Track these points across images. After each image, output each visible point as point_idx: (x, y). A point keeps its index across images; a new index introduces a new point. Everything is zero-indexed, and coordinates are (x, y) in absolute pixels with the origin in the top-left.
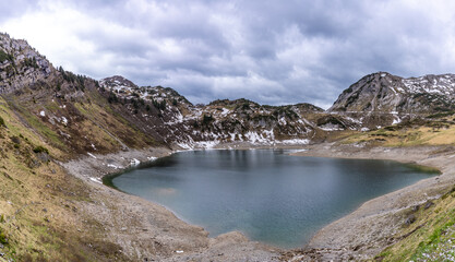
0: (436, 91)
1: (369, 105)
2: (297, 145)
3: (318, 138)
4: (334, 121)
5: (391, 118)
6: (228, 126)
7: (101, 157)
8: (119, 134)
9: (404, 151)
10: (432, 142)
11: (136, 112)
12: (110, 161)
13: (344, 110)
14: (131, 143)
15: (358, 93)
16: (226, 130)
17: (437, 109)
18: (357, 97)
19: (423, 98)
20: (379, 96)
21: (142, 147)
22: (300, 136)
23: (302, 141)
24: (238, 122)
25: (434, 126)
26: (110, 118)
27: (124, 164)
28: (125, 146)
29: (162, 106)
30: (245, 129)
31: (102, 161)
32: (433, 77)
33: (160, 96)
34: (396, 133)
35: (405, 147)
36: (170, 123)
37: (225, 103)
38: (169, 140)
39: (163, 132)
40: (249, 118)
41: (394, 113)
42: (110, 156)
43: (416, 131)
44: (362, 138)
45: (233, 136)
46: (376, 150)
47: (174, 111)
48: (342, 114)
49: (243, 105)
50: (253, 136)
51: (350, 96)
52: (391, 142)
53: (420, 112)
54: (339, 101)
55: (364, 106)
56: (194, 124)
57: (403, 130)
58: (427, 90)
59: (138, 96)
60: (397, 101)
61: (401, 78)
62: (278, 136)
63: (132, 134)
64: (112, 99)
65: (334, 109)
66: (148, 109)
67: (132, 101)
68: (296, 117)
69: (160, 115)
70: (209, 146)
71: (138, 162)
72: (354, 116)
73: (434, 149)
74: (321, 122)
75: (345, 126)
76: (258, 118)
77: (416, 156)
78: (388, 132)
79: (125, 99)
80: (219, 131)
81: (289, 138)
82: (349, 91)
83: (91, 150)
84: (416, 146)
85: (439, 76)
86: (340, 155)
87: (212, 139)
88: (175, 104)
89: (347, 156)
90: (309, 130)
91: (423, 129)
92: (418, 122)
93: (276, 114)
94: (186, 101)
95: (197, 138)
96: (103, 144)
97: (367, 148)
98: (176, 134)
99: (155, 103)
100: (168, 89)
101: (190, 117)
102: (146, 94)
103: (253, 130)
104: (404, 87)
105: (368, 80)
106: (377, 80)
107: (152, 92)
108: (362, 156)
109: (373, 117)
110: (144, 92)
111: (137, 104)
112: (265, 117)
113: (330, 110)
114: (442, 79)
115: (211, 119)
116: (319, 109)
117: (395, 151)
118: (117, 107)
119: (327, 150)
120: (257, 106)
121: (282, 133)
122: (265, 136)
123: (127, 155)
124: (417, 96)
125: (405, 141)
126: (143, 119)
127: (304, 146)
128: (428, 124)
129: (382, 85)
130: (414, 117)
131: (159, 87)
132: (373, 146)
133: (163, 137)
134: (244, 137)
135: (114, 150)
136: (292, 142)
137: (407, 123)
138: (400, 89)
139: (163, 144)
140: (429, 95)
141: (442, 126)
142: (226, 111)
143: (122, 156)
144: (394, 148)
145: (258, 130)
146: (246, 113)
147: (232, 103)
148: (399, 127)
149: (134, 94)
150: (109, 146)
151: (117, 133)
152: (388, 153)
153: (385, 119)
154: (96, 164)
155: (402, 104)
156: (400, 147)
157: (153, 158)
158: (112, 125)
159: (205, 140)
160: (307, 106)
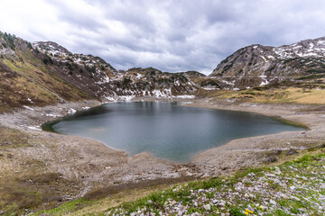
0: (311, 54)
1: (241, 71)
2: (186, 99)
3: (201, 95)
4: (213, 83)
5: (260, 80)
6: (140, 86)
7: (40, 109)
8: (57, 90)
9: (269, 107)
10: (301, 101)
11: (71, 73)
12: (49, 112)
13: (221, 75)
14: (68, 97)
15: (233, 62)
16: (140, 88)
17: (311, 71)
18: (231, 66)
19: (295, 62)
20: (250, 64)
21: (77, 100)
22: (188, 93)
23: (190, 97)
24: (147, 83)
25: (306, 86)
26: (46, 77)
27: (62, 113)
28: (62, 100)
29: (93, 70)
30: (152, 88)
31: (41, 112)
32: (309, 41)
33: (91, 62)
34: (263, 92)
35: (271, 103)
36: (100, 83)
37: (139, 70)
38: (99, 95)
39: (95, 89)
40: (155, 81)
41: (263, 76)
42: (48, 108)
43: (282, 91)
44: (234, 95)
45: (144, 92)
46: (244, 105)
47: (102, 74)
48: (219, 78)
49: (151, 72)
50: (157, 93)
51: (226, 65)
52: (257, 99)
53: (290, 75)
54: (217, 69)
55: (237, 72)
56: (118, 84)
57: (270, 90)
58: (300, 55)
59: (72, 61)
60: (266, 68)
61: (272, 48)
62: (174, 93)
63: (69, 90)
64: (47, 61)
65: (213, 75)
66: (81, 71)
67: (67, 64)
68: (187, 80)
69: (91, 77)
70: (128, 99)
71: (74, 111)
72: (228, 79)
73: (302, 107)
74: (204, 84)
75: (221, 86)
76: (161, 81)
77: (281, 111)
78: (256, 92)
79: (60, 63)
80: (135, 89)
81: (181, 94)
82: (226, 61)
83: (28, 103)
84: (282, 104)
85: (317, 40)
86: (216, 106)
87: (130, 94)
88: (103, 69)
89: (221, 107)
90: (195, 89)
91: (291, 90)
92: (287, 84)
93: (173, 78)
94: (112, 68)
95: (120, 94)
96: (41, 98)
97: (237, 103)
98: (105, 90)
99: (87, 68)
100: (97, 58)
101: (114, 79)
102: (79, 60)
103: (157, 89)
104: (275, 55)
105: (242, 52)
106: (249, 51)
107: (85, 59)
108: (232, 108)
109: (243, 80)
110: (77, 58)
111: (72, 67)
112: (166, 80)
113: (211, 75)
114: (320, 42)
115: (129, 81)
116: (202, 75)
117: (261, 106)
118: (52, 68)
119: (206, 103)
120: (160, 72)
121: (176, 91)
122: (165, 92)
123: (65, 106)
124: (287, 61)
125: (271, 99)
126: (77, 79)
127: (191, 100)
128: (298, 85)
129: (253, 55)
130: (282, 79)
131: (90, 56)
132: (242, 102)
133: (95, 92)
134: (151, 93)
135: (52, 102)
136: (183, 97)
137: (275, 85)
138: (269, 57)
139: (94, 97)
140: (302, 58)
141: (315, 87)
142: (139, 76)
143: (60, 107)
144: (260, 104)
145: (161, 89)
146: (154, 78)
147: (143, 70)
148: (266, 88)
149: (68, 59)
150: (47, 100)
151: (54, 89)
152: (255, 107)
153: (254, 82)
154: (34, 115)
155: (271, 69)
156: (266, 103)
157: (87, 108)
158: (48, 82)
159: (125, 94)
160: (194, 73)
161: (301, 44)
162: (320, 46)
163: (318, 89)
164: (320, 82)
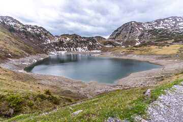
0: (161, 27)
1: (126, 36)
2: (96, 53)
3: (104, 50)
4: (110, 43)
5: (136, 42)
6: (69, 45)
7: (18, 60)
8: (21, 48)
9: (143, 56)
10: (158, 53)
11: (27, 38)
12: (23, 62)
13: (114, 39)
14: (30, 53)
15: (121, 31)
16: (69, 47)
17: (161, 37)
18: (120, 33)
19: (154, 32)
20: (130, 32)
21: (35, 54)
22: (97, 49)
23: (98, 51)
24: (73, 44)
25: (160, 45)
26: (13, 40)
27: (30, 62)
28: (27, 54)
29: (40, 35)
30: (76, 46)
31: (19, 62)
32: (160, 20)
33: (37, 30)
34: (138, 48)
35: (143, 55)
36: (45, 43)
37: (68, 35)
38: (46, 51)
39: (43, 47)
40: (78, 42)
41: (137, 40)
42: (22, 59)
43: (148, 48)
44: (123, 50)
45: (72, 49)
46: (130, 55)
47: (45, 38)
48: (113, 40)
49: (75, 37)
50: (80, 49)
51: (117, 33)
52: (136, 52)
53: (151, 39)
54: (112, 35)
55: (123, 37)
56: (56, 44)
57: (142, 47)
58: (156, 28)
59: (26, 29)
60: (139, 34)
61: (142, 23)
62: (89, 49)
63: (29, 49)
64: (11, 30)
65: (110, 39)
66: (33, 36)
67: (23, 32)
68: (96, 42)
69: (39, 40)
70: (63, 53)
71: (36, 61)
72: (119, 41)
73: (159, 56)
74: (105, 43)
75: (115, 45)
76: (81, 42)
77: (149, 59)
78: (135, 48)
79: (19, 31)
80: (66, 47)
81: (93, 50)
82: (117, 31)
83: (10, 57)
84: (149, 55)
85: (164, 19)
86: (115, 57)
87: (64, 50)
88: (46, 35)
89: (118, 57)
90: (100, 47)
91: (152, 47)
92: (150, 44)
93: (88, 40)
94: (50, 34)
95: (58, 50)
96: (15, 53)
97: (126, 54)
98: (48, 48)
99: (36, 34)
100: (41, 28)
101: (53, 41)
102: (30, 29)
103: (79, 47)
104: (144, 28)
105: (126, 26)
106: (130, 25)
107: (33, 28)
108: (124, 57)
109: (127, 41)
110: (28, 27)
111: (27, 34)
112: (84, 42)
113: (108, 39)
114: (166, 21)
115: (63, 42)
116: (104, 39)
117: (138, 56)
118: (15, 34)
119: (109, 55)
120: (80, 37)
121: (91, 48)
122: (84, 49)
123: (30, 58)
124: (150, 31)
125: (143, 52)
126: (31, 41)
127: (99, 53)
128: (156, 45)
129: (132, 27)
130: (147, 41)
131: (36, 26)
132: (128, 54)
133: (43, 49)
134: (76, 49)
135: (23, 56)
136: (94, 51)
137: (144, 44)
138: (140, 28)
139: (43, 52)
140: (157, 30)
141: (164, 45)
142: (68, 39)
143: (28, 59)
144: (138, 55)
145: (82, 47)
146: (76, 40)
147: (70, 35)
148: (140, 46)
149: (24, 28)
150: (19, 55)
152: (135, 57)
153: (132, 42)
154: (16, 64)
155: (141, 35)
156: (141, 54)
157: (42, 59)
158: (16, 44)
159: (61, 50)
160: (100, 37)
161: (156, 21)
162: (166, 23)
163: (166, 47)
164: (166, 43)
